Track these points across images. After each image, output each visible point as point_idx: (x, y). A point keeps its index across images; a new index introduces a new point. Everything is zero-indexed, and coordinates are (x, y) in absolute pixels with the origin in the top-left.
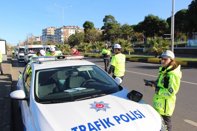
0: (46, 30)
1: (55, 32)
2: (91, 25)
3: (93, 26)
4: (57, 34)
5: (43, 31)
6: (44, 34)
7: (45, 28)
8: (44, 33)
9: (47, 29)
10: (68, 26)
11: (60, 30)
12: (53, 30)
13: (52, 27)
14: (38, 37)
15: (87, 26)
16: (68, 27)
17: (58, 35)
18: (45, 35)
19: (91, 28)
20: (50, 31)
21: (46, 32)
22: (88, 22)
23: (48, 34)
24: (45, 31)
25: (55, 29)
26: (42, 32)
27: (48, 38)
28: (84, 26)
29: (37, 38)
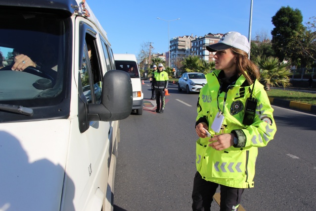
0: (177, 40)
1: (192, 44)
2: (296, 16)
3: (301, 22)
4: (197, 48)
5: (171, 42)
6: (172, 48)
7: (174, 38)
8: (173, 46)
9: (178, 38)
10: (218, 34)
11: (203, 41)
12: (188, 40)
13: (187, 37)
14: (162, 55)
15: (286, 19)
16: (217, 36)
17: (198, 51)
18: (175, 50)
19: (294, 27)
20: (184, 42)
21: (176, 45)
22: (288, 9)
23: (180, 48)
24: (174, 43)
25: (192, 40)
26: (170, 44)
27: (179, 55)
28: (276, 20)
29: (160, 55)
